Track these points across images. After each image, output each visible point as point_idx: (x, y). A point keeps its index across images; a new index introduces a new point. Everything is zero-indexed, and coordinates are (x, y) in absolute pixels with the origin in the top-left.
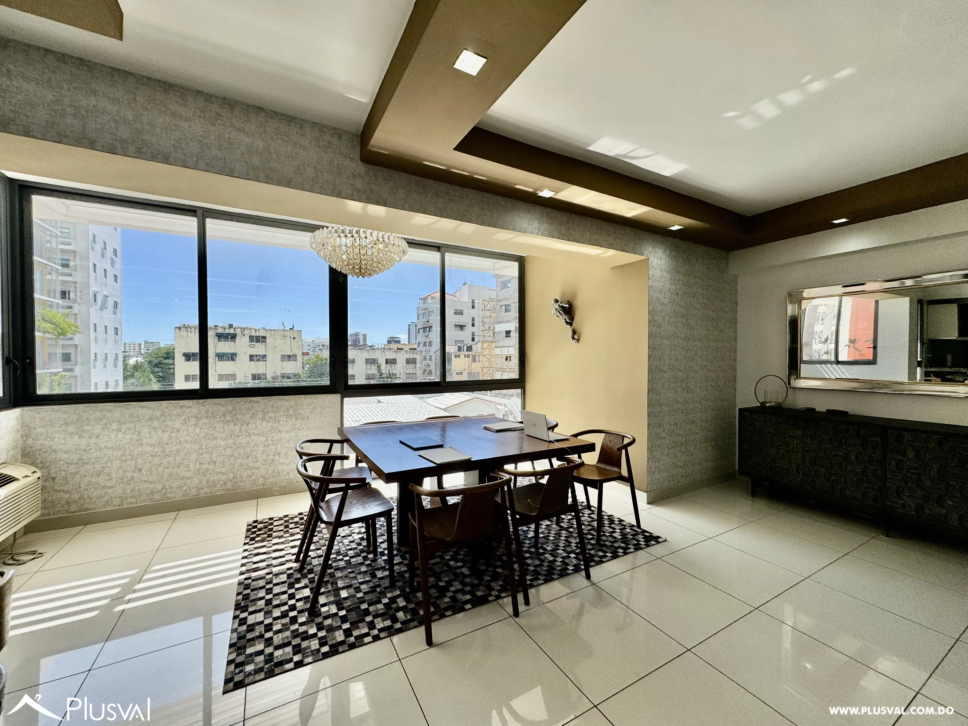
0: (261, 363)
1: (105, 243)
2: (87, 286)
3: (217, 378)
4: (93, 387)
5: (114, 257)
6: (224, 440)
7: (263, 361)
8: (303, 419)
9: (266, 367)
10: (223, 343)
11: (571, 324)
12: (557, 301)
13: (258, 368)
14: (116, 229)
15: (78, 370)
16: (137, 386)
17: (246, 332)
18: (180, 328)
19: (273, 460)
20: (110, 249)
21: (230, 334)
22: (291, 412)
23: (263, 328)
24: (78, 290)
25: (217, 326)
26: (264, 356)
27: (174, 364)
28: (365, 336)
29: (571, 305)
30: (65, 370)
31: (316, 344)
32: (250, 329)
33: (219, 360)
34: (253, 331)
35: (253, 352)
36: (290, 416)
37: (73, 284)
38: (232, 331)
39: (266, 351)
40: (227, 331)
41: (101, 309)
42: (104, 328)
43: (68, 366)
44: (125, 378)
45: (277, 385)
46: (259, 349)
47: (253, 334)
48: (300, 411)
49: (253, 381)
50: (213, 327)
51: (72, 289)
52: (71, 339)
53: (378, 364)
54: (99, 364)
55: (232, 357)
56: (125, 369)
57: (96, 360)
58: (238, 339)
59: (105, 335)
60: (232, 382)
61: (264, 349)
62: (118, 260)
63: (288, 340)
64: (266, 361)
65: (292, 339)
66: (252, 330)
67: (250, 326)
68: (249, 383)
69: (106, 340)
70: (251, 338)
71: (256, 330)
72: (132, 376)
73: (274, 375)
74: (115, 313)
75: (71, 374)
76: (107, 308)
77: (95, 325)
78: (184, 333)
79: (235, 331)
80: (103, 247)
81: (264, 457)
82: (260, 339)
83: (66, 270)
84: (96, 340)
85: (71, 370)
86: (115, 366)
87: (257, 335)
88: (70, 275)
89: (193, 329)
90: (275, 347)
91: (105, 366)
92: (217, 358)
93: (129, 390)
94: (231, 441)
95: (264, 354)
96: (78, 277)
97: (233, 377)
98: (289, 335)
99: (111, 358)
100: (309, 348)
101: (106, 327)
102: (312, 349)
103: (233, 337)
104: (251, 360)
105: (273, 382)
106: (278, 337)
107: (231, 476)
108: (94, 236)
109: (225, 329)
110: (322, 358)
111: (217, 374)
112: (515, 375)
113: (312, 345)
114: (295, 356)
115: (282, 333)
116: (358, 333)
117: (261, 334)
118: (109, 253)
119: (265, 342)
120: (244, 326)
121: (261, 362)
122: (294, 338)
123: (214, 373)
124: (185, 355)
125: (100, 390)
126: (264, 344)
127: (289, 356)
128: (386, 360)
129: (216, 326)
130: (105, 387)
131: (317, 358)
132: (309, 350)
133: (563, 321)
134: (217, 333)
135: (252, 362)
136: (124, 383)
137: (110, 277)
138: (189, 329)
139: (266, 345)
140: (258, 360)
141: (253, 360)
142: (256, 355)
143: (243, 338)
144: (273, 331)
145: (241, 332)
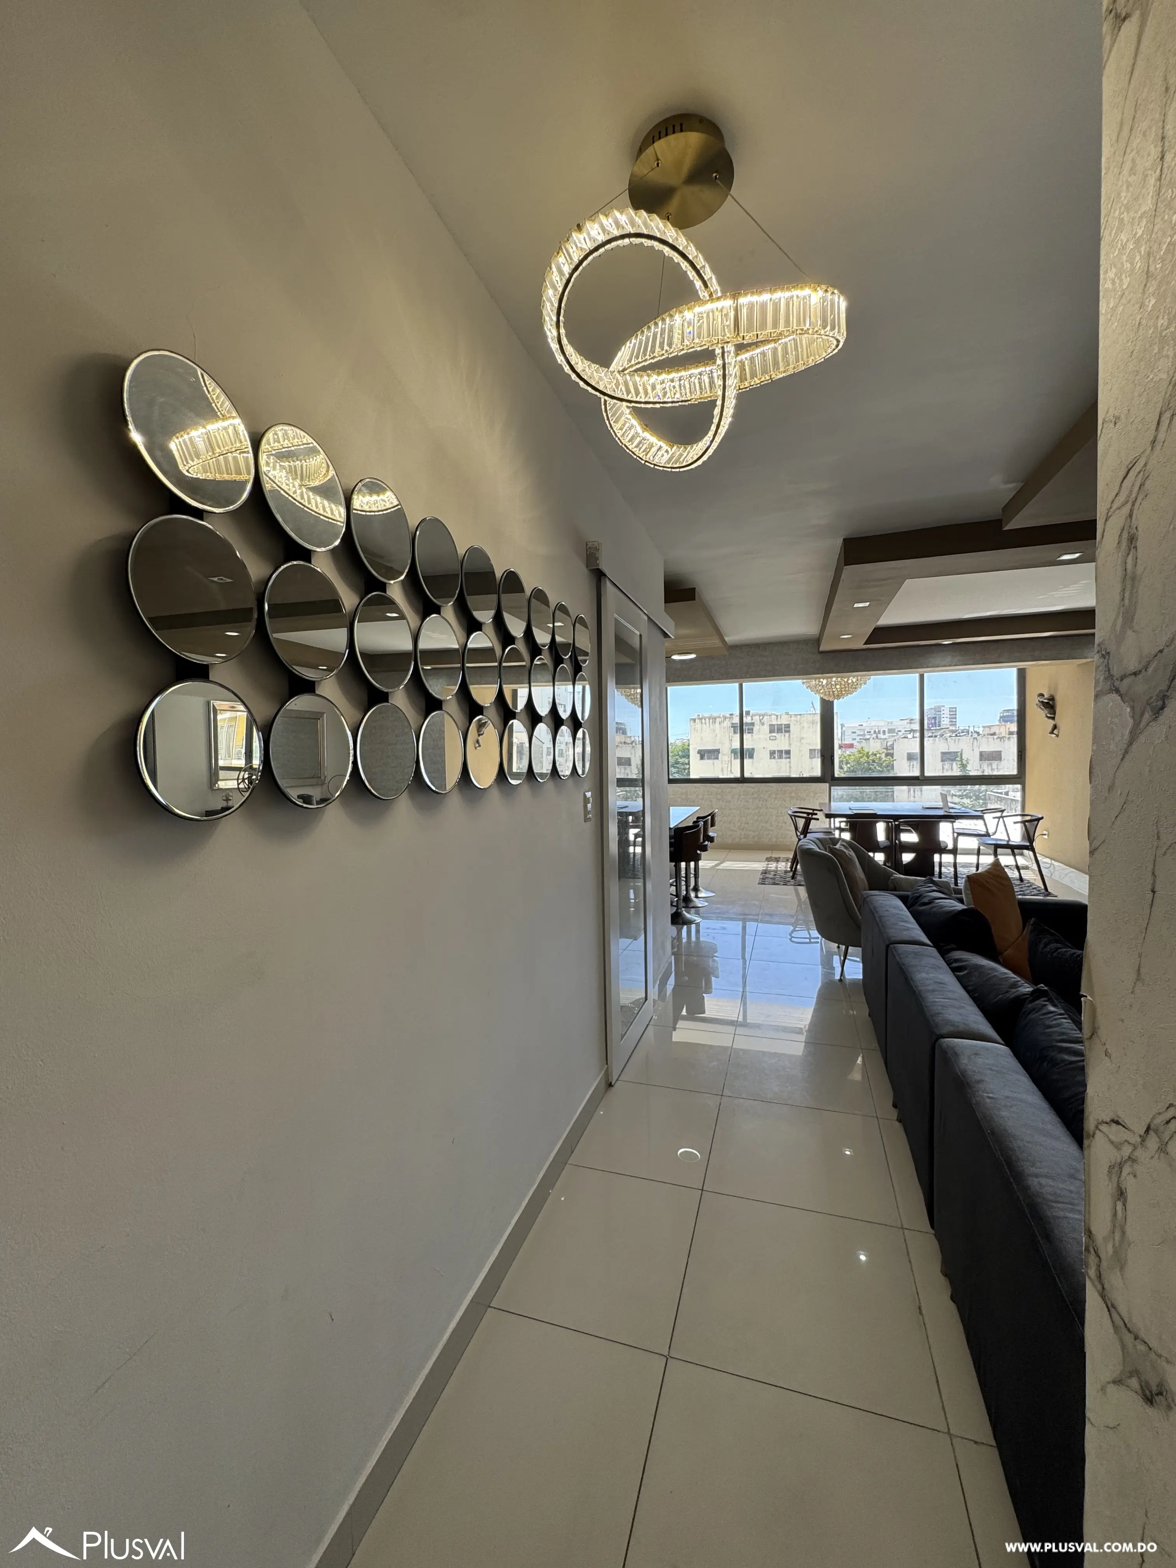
6: (753, 810)
7: (786, 758)
9: (790, 767)
11: (1053, 718)
12: (1042, 695)
13: (781, 768)
17: (765, 720)
18: (694, 720)
19: (782, 826)
22: (793, 794)
23: (786, 713)
26: (788, 752)
27: (689, 764)
28: (953, 713)
29: (1052, 699)
31: (864, 730)
32: (770, 715)
34: (774, 717)
35: (775, 746)
38: (749, 720)
39: (790, 745)
46: (781, 743)
47: (774, 722)
50: (728, 716)
53: (962, 760)
58: (756, 728)
61: (787, 742)
64: (790, 758)
66: (772, 717)
67: (770, 711)
70: (772, 728)
71: (777, 716)
78: (698, 725)
79: (752, 719)
81: (776, 824)
82: (784, 729)
87: (779, 723)
89: (707, 720)
90: (801, 739)
92: (733, 754)
94: (757, 811)
95: (787, 748)
100: (854, 736)
102: (858, 739)
103: (751, 727)
104: (771, 757)
106: (805, 725)
107: (757, 833)
110: (868, 753)
112: (1014, 772)
113: (858, 732)
115: (811, 718)
116: (940, 707)
117: (784, 721)
119: (789, 731)
120: (763, 712)
121: (784, 760)
124: (699, 752)
126: (787, 734)
128: (981, 754)
131: (860, 752)
132: (855, 739)
133: (1044, 715)
134: (732, 724)
135: (773, 760)
138: (703, 721)
139: (789, 735)
140: (780, 757)
141: (774, 758)
142: (778, 751)
143: (762, 727)
144: (799, 716)
145: (760, 720)
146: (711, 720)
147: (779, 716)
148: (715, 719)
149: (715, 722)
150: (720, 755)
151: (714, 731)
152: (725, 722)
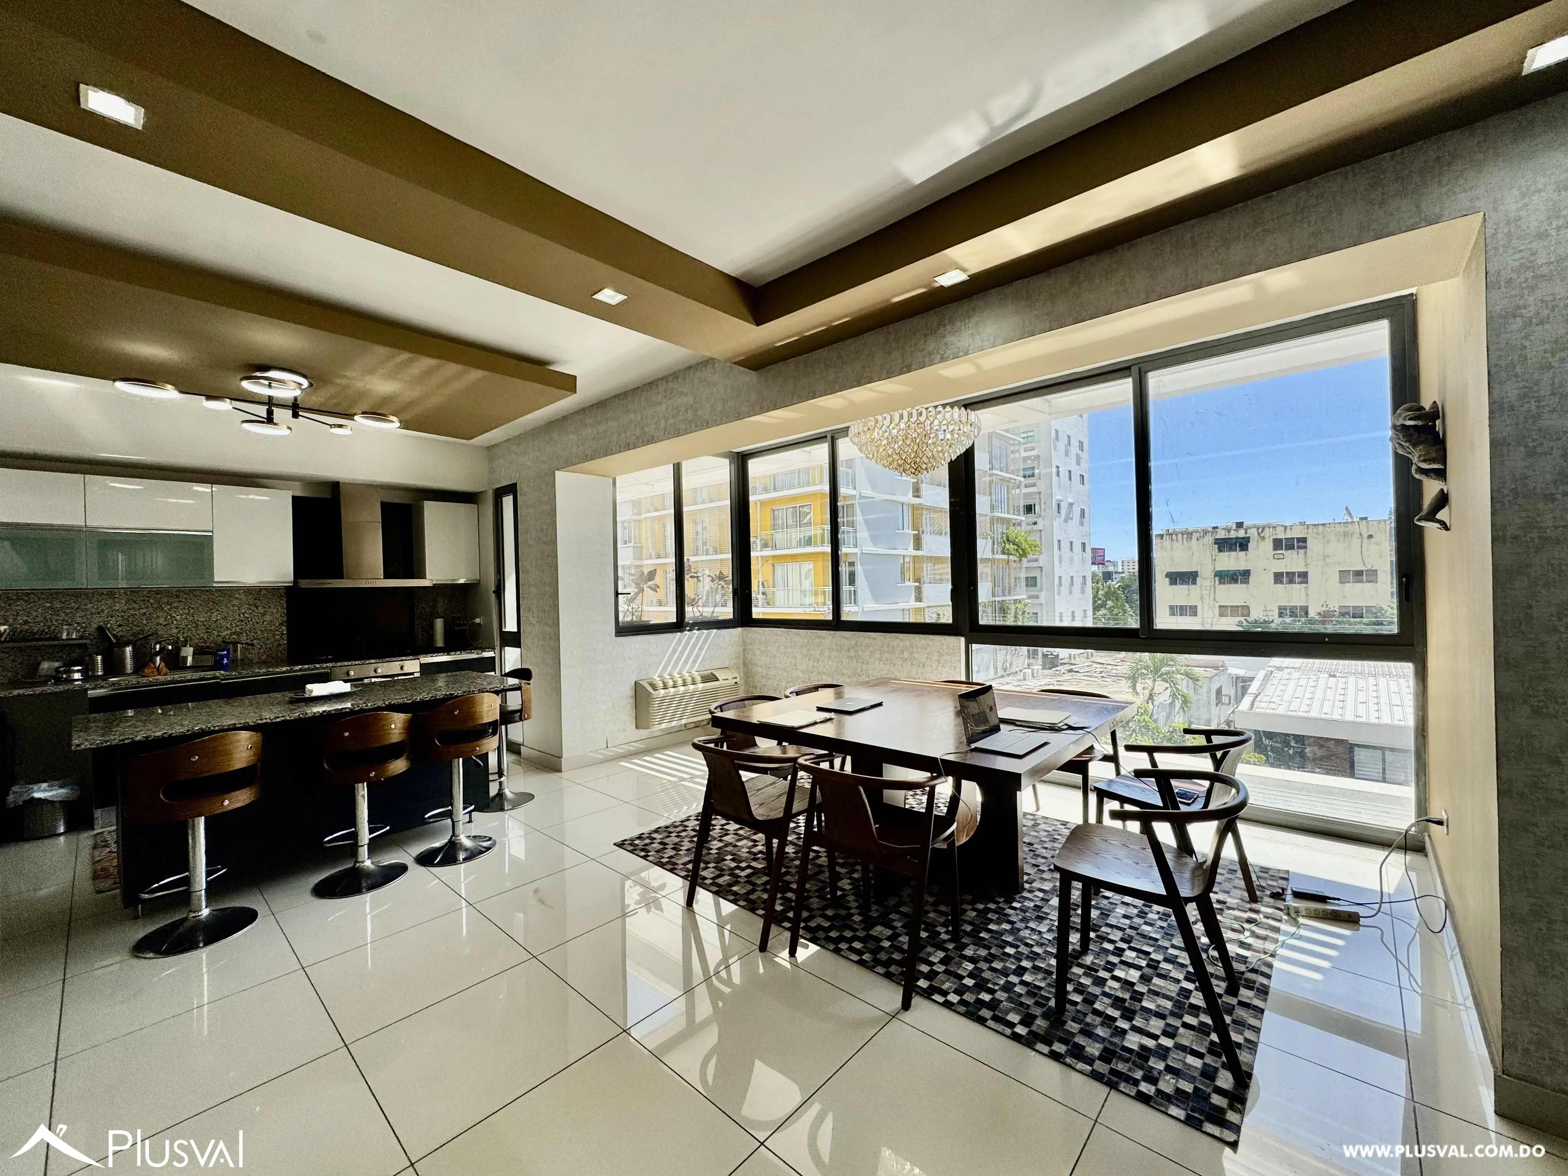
0: (1297, 586)
1: (1069, 437)
2: (1051, 496)
3: (1217, 611)
4: (1057, 618)
5: (1080, 452)
7: (1302, 583)
8: (919, 666)
9: (1307, 595)
10: (1226, 554)
13: (1294, 595)
14: (1081, 416)
15: (1043, 595)
16: (1109, 619)
17: (1267, 533)
20: (1075, 443)
21: (1237, 538)
23: (1301, 523)
24: (1042, 502)
25: (1217, 528)
26: (1304, 576)
30: (1030, 597)
32: (1275, 528)
33: (1220, 583)
34: (1280, 530)
35: (1282, 566)
36: (906, 659)
37: (1037, 496)
38: (1241, 533)
39: (1307, 565)
40: (1233, 534)
41: (1066, 521)
42: (1069, 544)
43: (1033, 591)
44: (1096, 608)
45: (1330, 629)
46: (1292, 562)
47: (1281, 535)
48: (915, 655)
49: (1281, 619)
50: (1210, 529)
51: (1037, 502)
52: (1036, 560)
54: (1065, 589)
55: (1241, 577)
56: (1095, 596)
57: (1060, 584)
58: (1251, 545)
59: (1070, 553)
60: (1242, 619)
61: (1302, 562)
62: (1085, 455)
63: (1356, 542)
64: (1306, 583)
65: (1365, 540)
66: (1278, 528)
67: (1274, 522)
68: (1272, 622)
69: (1072, 560)
70: (1278, 544)
71: (1286, 527)
72: (1103, 605)
73: (1324, 609)
74: (1082, 524)
75: (1036, 601)
76: (1072, 519)
77: (1059, 541)
78: (1167, 543)
79: (1246, 533)
80: (1066, 442)
82: (1295, 544)
83: (1030, 481)
84: (1060, 561)
85: (1037, 597)
86: (1083, 592)
87: (1289, 536)
88: (1034, 485)
89: (1180, 535)
90: (1325, 557)
91: (1071, 592)
92: (1217, 579)
93: (1100, 625)
95: (1303, 570)
96: (1041, 486)
97: (1245, 610)
98: (1357, 531)
99: (1078, 581)
101: (1071, 542)
103: (1243, 544)
104: (1276, 582)
105: (1323, 623)
106: (1334, 538)
108: (1057, 431)
109: (1229, 531)
111: (1217, 605)
114: (1374, 572)
115: (1340, 529)
117: (1297, 534)
118: (1074, 449)
119: (1305, 547)
120: (1263, 523)
122: (1370, 536)
123: (1212, 602)
124: (1169, 576)
125: (1066, 623)
126: (1302, 551)
127: (1359, 573)
129: (1214, 528)
130: (1070, 618)
134: (1216, 539)
135: (1279, 585)
136: (1094, 614)
137: (1076, 478)
138: (1174, 537)
139: (1306, 553)
140: (1291, 581)
141: (1282, 583)
142: (1288, 573)
143: (1262, 544)
144: (1321, 528)
145: (1259, 534)
146: (1185, 536)
147: (1289, 528)
148: (1191, 534)
149: (1191, 538)
150: (1198, 579)
151: (1190, 548)
152: (1206, 538)
